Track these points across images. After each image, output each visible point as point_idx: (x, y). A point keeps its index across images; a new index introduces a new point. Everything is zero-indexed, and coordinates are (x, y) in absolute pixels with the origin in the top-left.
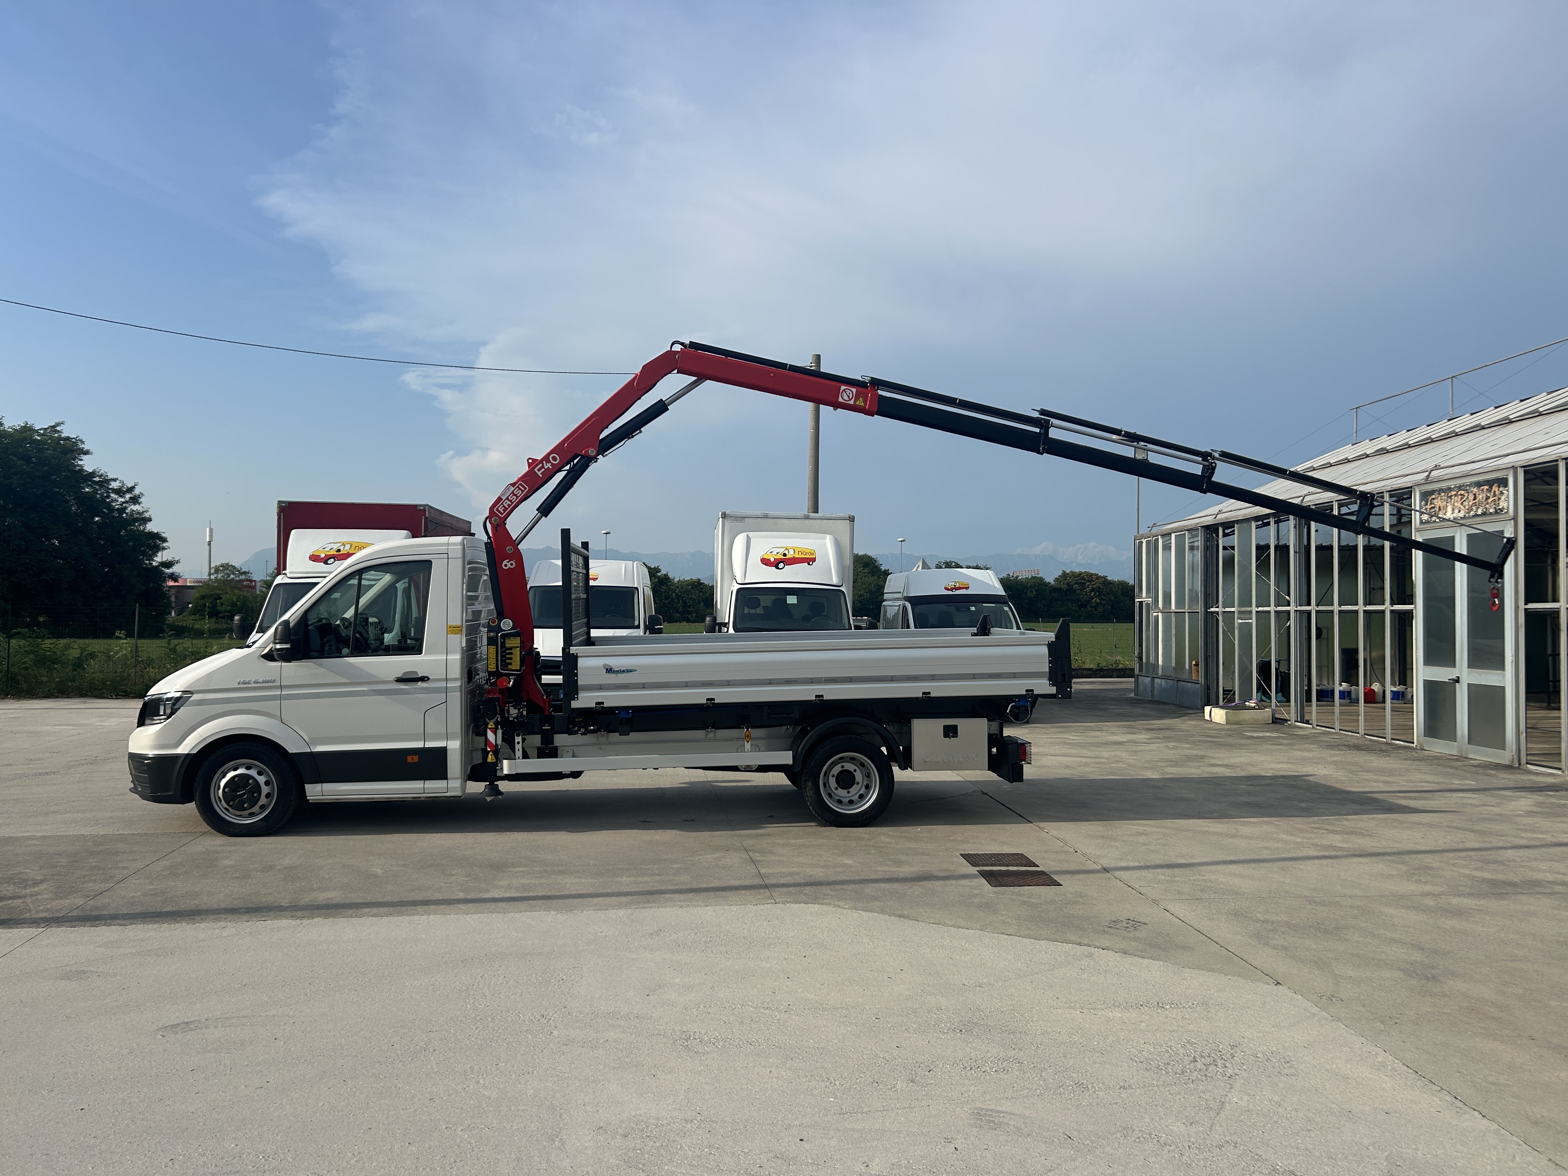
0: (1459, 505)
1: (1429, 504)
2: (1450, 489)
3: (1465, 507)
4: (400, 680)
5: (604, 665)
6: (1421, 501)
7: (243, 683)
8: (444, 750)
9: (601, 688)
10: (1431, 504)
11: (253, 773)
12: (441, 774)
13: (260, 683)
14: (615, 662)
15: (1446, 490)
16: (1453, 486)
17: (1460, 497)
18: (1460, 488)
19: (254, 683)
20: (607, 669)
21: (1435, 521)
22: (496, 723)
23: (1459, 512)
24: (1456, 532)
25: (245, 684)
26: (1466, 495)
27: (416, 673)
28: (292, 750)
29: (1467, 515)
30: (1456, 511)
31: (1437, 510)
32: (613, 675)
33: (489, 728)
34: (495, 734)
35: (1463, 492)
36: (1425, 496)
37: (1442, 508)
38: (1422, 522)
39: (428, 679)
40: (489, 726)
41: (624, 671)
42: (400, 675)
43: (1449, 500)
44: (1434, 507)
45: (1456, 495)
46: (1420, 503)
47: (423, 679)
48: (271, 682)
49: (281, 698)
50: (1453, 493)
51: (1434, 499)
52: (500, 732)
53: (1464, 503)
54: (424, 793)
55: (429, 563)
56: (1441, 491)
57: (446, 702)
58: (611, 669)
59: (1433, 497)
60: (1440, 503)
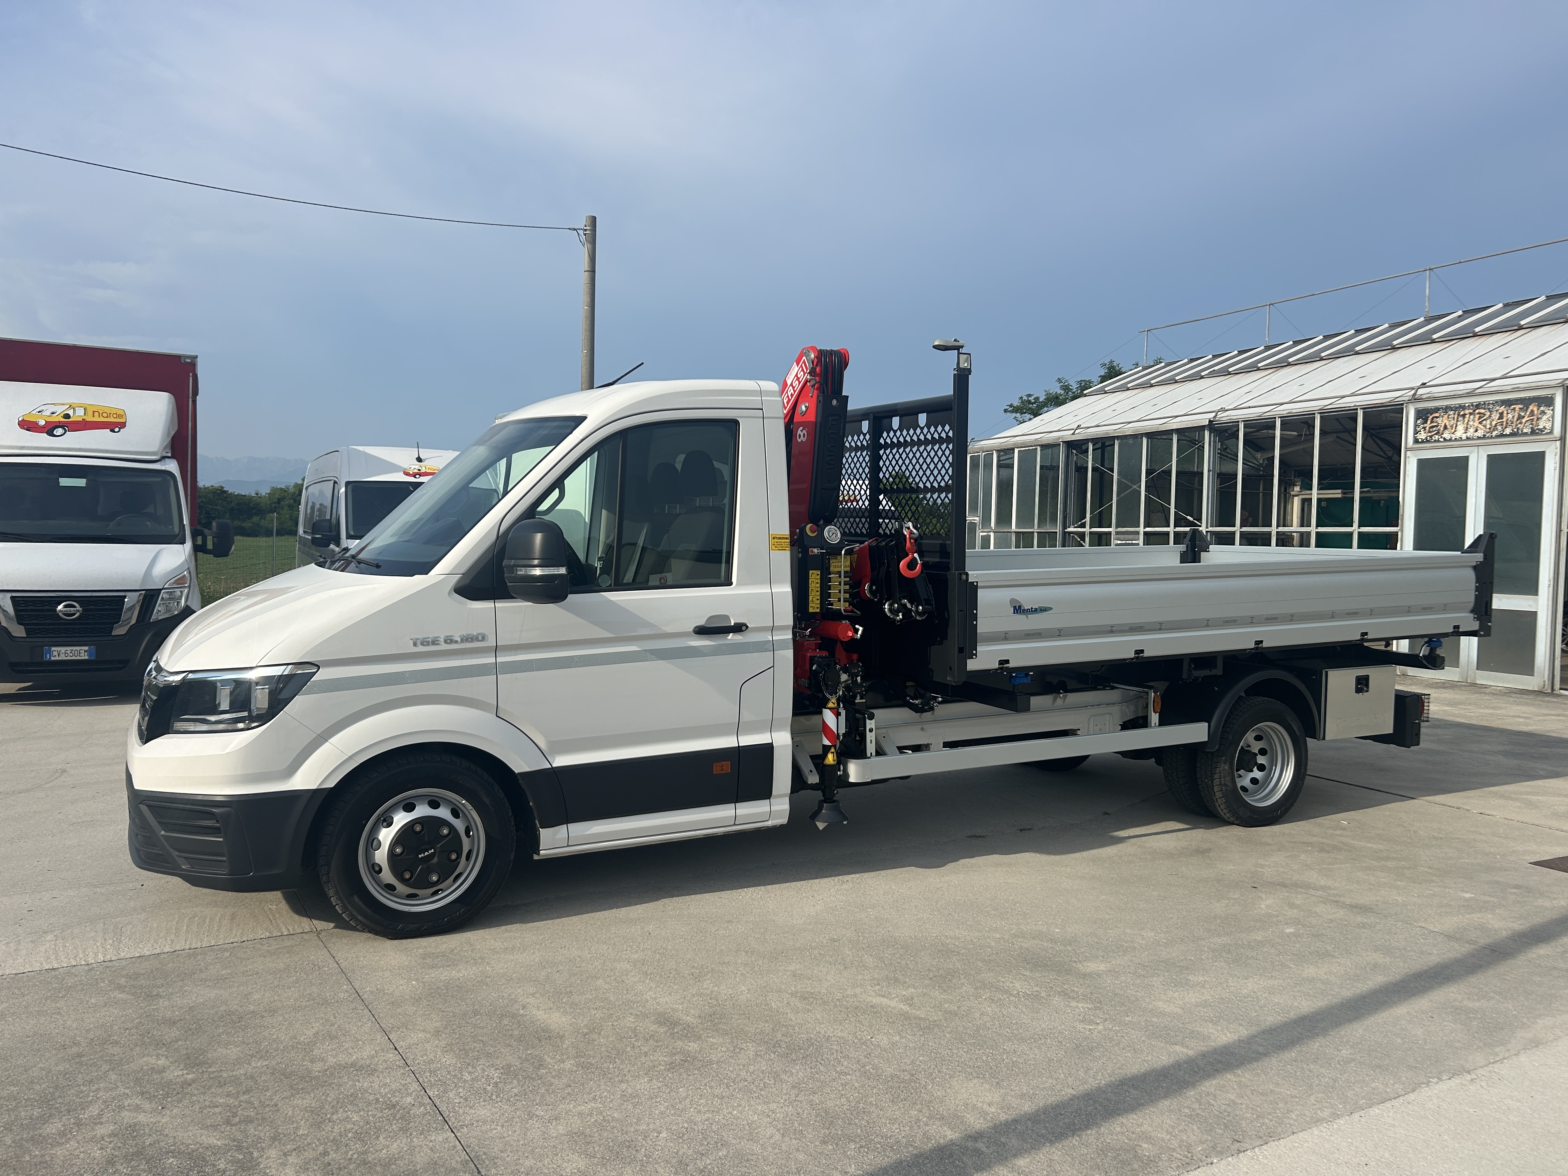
0: (1476, 424)
1: (1429, 422)
2: (1462, 407)
3: (1485, 426)
4: (701, 631)
5: (1012, 601)
6: (1417, 419)
7: (422, 644)
8: (768, 750)
9: (1006, 637)
10: (1432, 422)
11: (443, 813)
12: (764, 792)
13: (456, 642)
14: (1028, 596)
15: (1456, 408)
16: (1467, 405)
17: (1478, 416)
18: (1478, 406)
19: (446, 642)
20: (1015, 607)
21: (1438, 441)
22: (838, 701)
23: (1476, 431)
24: (1471, 452)
25: (428, 644)
26: (1488, 413)
27: (727, 618)
28: (519, 764)
29: (1488, 435)
30: (1472, 430)
31: (1442, 429)
32: (1021, 617)
33: (830, 709)
34: (838, 715)
35: (1483, 411)
36: (1423, 415)
37: (1449, 427)
38: (1416, 441)
39: (747, 627)
40: (830, 705)
41: (1036, 610)
42: (702, 622)
43: (1461, 419)
44: (1437, 426)
45: (1471, 414)
46: (1416, 421)
47: (739, 628)
48: (477, 640)
49: (496, 669)
50: (1467, 412)
51: (1437, 417)
52: (843, 712)
53: (1484, 422)
54: (735, 824)
55: (732, 426)
56: (1447, 409)
57: (773, 666)
58: (1020, 607)
59: (1437, 415)
60: (1446, 421)
